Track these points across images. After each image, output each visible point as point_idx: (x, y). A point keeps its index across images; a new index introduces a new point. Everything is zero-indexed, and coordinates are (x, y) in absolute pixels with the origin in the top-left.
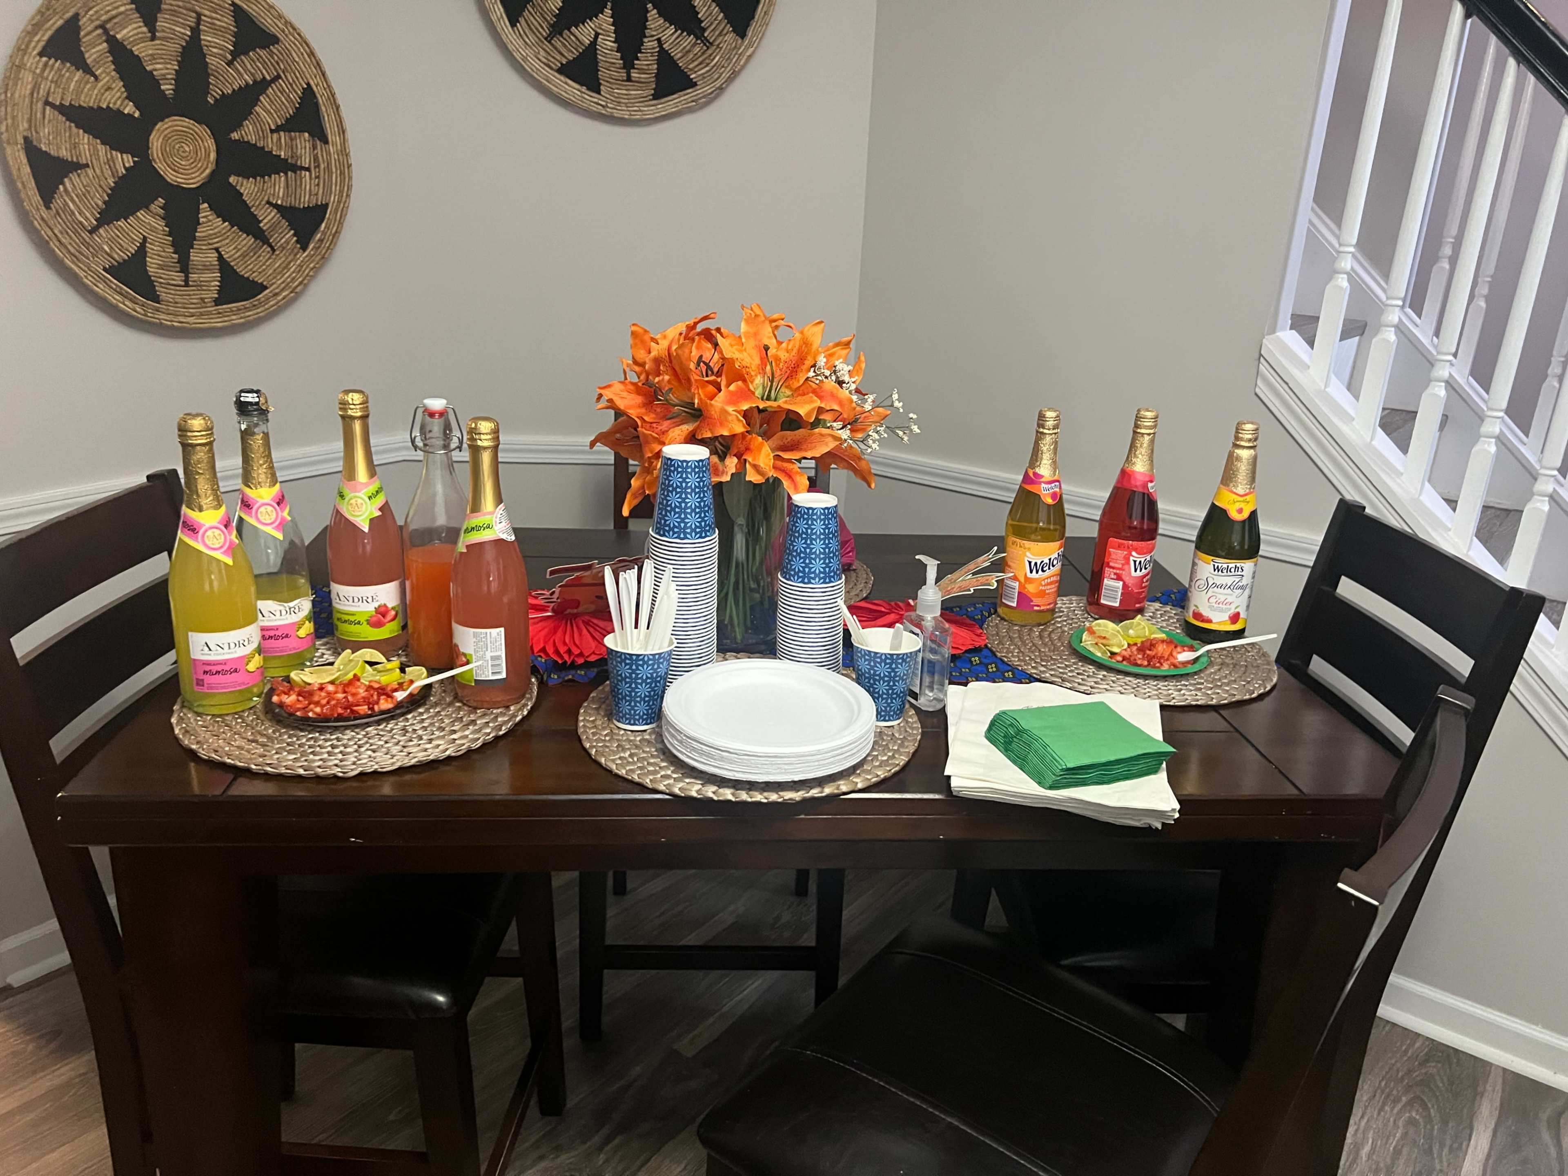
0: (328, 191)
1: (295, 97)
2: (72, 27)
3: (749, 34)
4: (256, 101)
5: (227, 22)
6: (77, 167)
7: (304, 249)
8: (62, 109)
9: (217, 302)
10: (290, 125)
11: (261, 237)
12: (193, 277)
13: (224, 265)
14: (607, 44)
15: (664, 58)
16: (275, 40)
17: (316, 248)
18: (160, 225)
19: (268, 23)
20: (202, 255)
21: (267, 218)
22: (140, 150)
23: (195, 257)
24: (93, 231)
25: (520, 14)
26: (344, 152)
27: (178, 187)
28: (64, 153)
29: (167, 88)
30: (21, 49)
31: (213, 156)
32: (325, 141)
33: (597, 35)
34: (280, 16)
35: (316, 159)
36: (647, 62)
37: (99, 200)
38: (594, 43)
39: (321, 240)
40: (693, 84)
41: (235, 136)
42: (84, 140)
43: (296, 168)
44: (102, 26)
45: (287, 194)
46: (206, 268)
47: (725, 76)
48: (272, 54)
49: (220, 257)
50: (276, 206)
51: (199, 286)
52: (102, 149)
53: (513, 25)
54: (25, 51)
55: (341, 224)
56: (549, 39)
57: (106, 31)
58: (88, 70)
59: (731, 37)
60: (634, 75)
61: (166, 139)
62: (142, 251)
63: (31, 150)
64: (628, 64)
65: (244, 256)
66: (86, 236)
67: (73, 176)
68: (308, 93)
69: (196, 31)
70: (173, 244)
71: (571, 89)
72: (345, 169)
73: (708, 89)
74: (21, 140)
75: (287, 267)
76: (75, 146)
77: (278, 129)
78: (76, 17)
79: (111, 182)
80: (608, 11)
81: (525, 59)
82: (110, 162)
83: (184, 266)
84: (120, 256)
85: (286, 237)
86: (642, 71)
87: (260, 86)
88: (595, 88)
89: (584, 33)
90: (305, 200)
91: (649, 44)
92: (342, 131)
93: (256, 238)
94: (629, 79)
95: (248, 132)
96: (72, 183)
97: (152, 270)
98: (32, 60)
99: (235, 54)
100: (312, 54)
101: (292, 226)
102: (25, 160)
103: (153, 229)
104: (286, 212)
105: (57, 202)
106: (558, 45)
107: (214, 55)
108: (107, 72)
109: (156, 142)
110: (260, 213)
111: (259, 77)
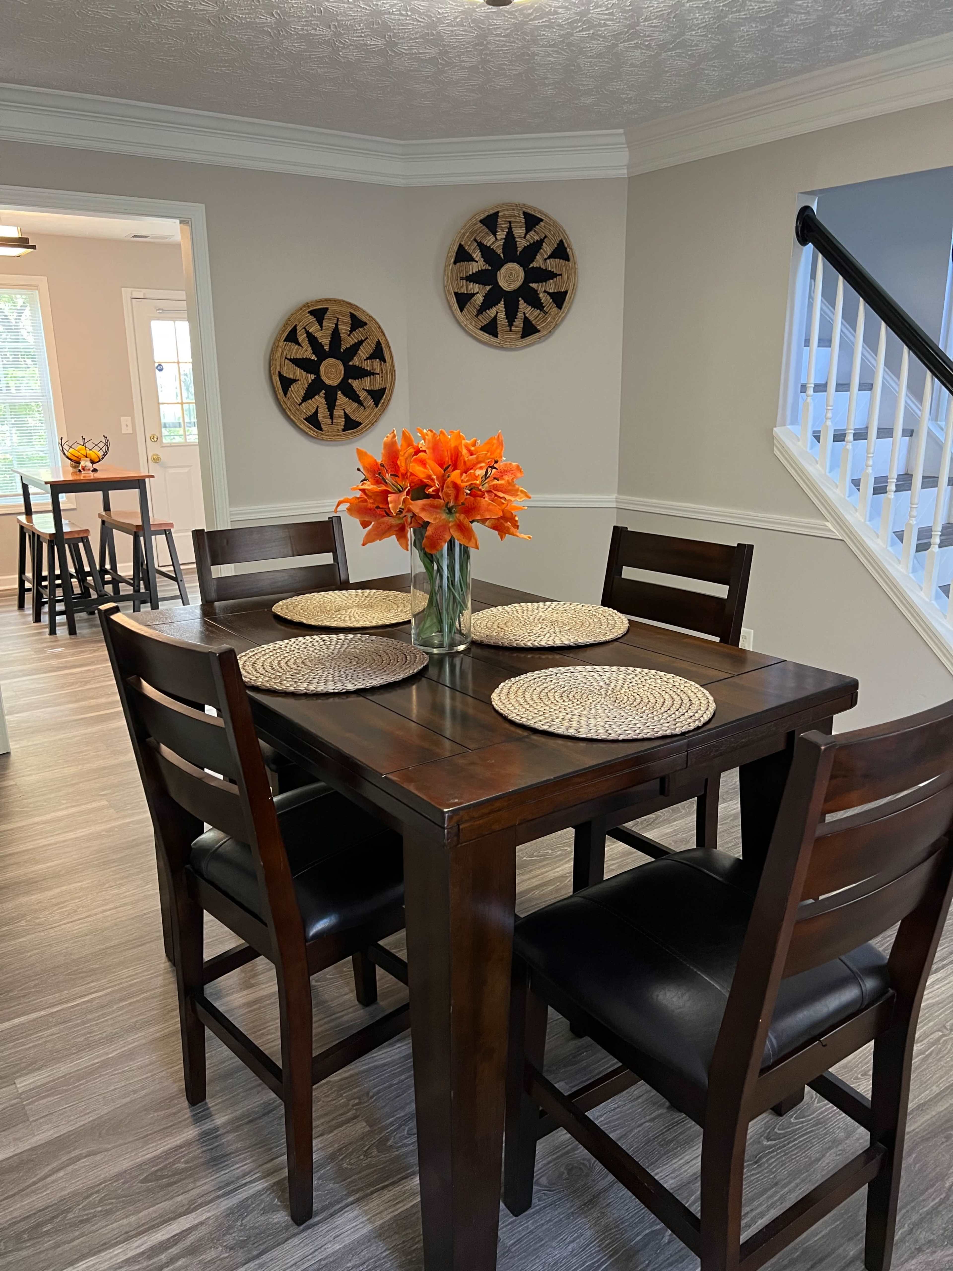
0: (386, 383)
1: (374, 346)
2: (294, 330)
3: (564, 307)
4: (358, 349)
5: (348, 320)
6: (295, 381)
7: (377, 406)
8: (290, 360)
9: (344, 430)
10: (372, 357)
11: (360, 403)
12: (335, 421)
13: (346, 416)
14: (502, 316)
15: (526, 320)
16: (366, 324)
17: (382, 406)
18: (323, 401)
19: (363, 318)
20: (338, 412)
21: (363, 395)
22: (317, 372)
23: (336, 413)
24: (300, 404)
25: (464, 307)
26: (392, 365)
27: (330, 386)
28: (291, 376)
29: (327, 348)
30: (277, 340)
31: (343, 372)
32: (385, 361)
33: (497, 313)
34: (367, 315)
35: (382, 370)
36: (519, 323)
37: (302, 393)
38: (496, 316)
39: (383, 403)
40: (538, 331)
41: (351, 363)
42: (298, 371)
43: (373, 374)
44: (304, 328)
45: (370, 385)
46: (340, 417)
47: (553, 326)
48: (364, 329)
49: (345, 413)
50: (366, 390)
51: (337, 424)
52: (304, 373)
53: (461, 310)
54: (279, 341)
55: (391, 396)
56: (477, 316)
57: (306, 329)
58: (299, 345)
59: (555, 309)
60: (513, 328)
61: (326, 368)
62: (316, 412)
63: (281, 376)
64: (511, 324)
65: (354, 411)
66: (298, 407)
67: (294, 384)
68: (379, 343)
69: (337, 325)
70: (328, 408)
71: (486, 336)
72: (393, 371)
73: (545, 333)
74: (277, 373)
75: (370, 415)
76: (295, 373)
77: (367, 359)
78: (296, 326)
79: (306, 385)
80: (502, 302)
81: (466, 325)
82: (307, 378)
83: (332, 417)
84: (309, 414)
85: (370, 402)
86: (516, 327)
87: (360, 343)
88: (496, 335)
89: (492, 312)
90: (377, 387)
91: (520, 315)
92: (392, 357)
93: (358, 403)
94: (511, 330)
95: (356, 361)
96: (294, 387)
97: (320, 419)
98: (281, 343)
99: (351, 332)
100: (380, 327)
101: (372, 398)
102: (278, 380)
103: (322, 403)
104: (369, 392)
105: (289, 395)
106: (481, 318)
107: (344, 333)
108: (306, 344)
109: (322, 368)
110: (360, 394)
111: (360, 339)
